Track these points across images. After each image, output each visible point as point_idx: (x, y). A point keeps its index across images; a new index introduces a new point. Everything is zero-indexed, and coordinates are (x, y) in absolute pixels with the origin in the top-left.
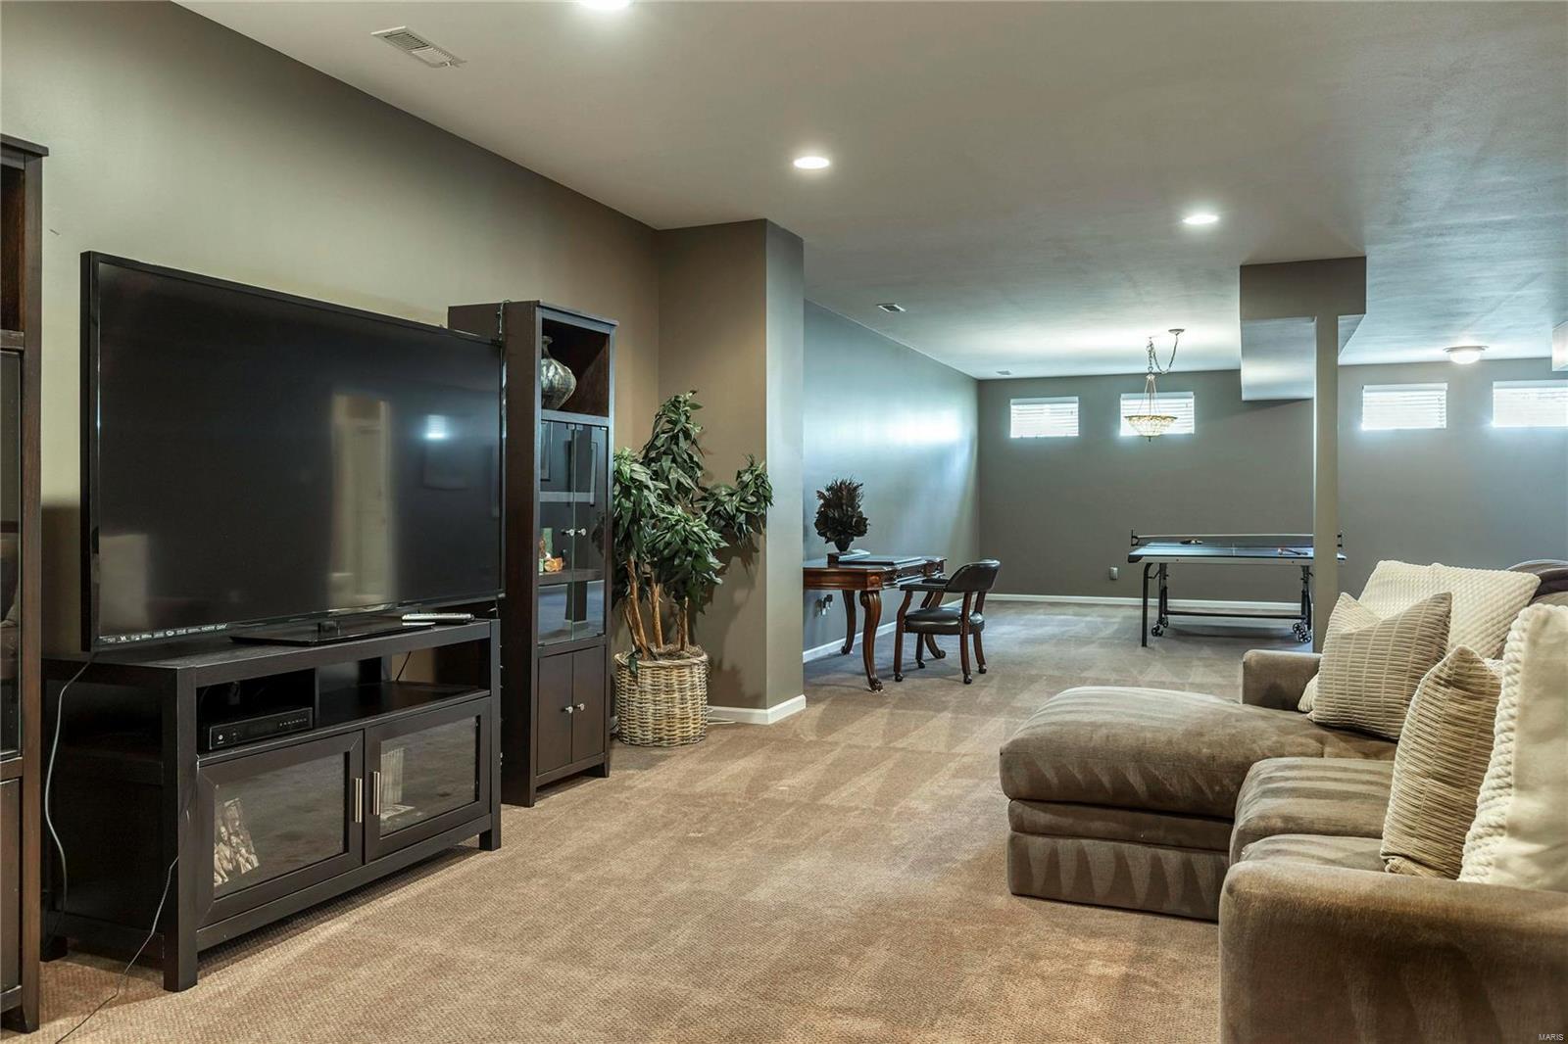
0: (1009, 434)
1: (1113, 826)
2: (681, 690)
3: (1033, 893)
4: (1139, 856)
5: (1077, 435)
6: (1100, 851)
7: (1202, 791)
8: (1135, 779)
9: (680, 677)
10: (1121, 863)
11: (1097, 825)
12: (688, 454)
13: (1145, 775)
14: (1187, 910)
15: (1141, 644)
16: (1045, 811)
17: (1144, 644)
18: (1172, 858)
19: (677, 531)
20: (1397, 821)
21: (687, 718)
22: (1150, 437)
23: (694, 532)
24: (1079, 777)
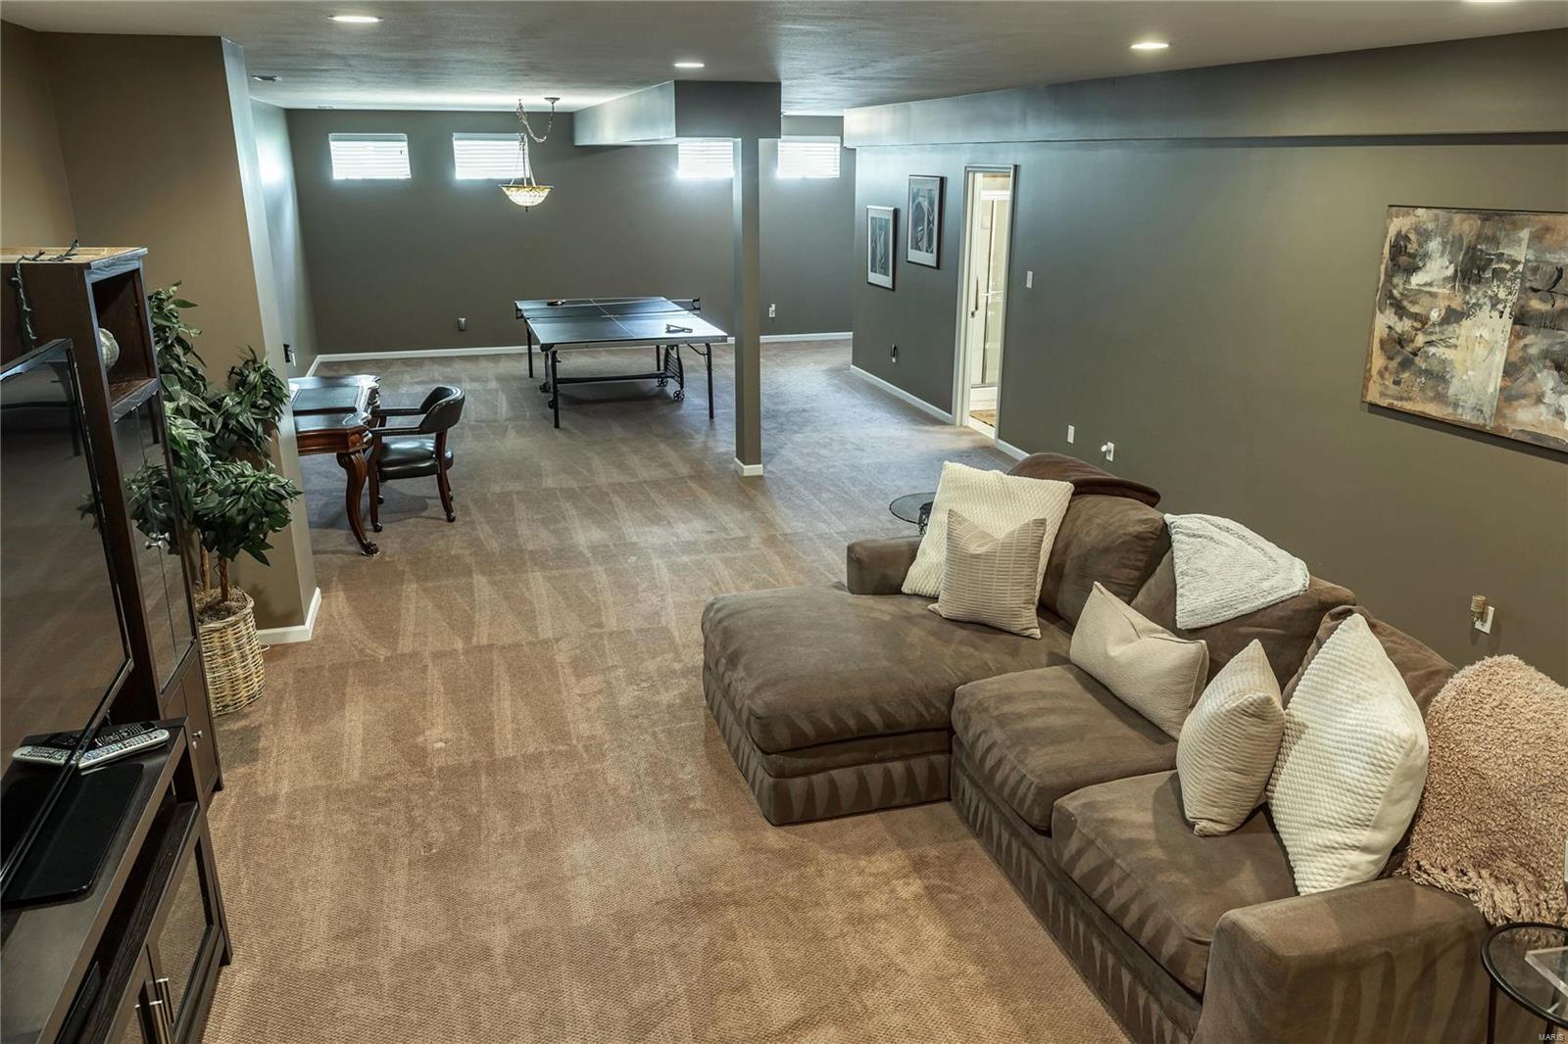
0: (332, 176)
1: (856, 756)
2: (239, 648)
3: (795, 820)
4: (874, 772)
5: (410, 177)
6: (845, 777)
7: (922, 716)
8: (874, 717)
9: (236, 634)
10: (862, 782)
11: (845, 758)
12: (189, 367)
13: (881, 712)
14: (908, 801)
15: (553, 424)
16: (801, 757)
17: (557, 426)
18: (897, 767)
19: (253, 496)
20: (1204, 798)
21: (250, 675)
22: (527, 207)
23: (274, 491)
24: (832, 726)
